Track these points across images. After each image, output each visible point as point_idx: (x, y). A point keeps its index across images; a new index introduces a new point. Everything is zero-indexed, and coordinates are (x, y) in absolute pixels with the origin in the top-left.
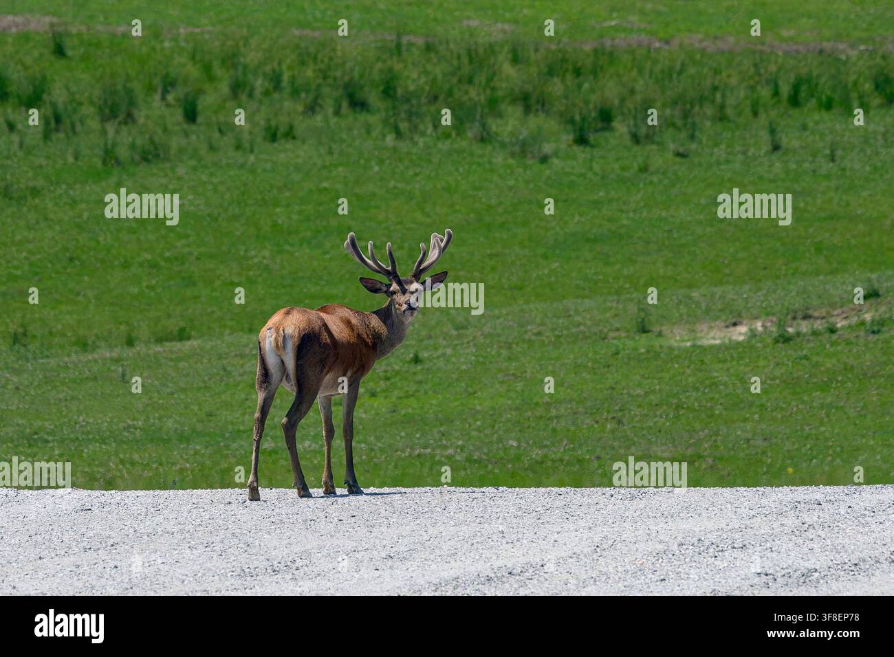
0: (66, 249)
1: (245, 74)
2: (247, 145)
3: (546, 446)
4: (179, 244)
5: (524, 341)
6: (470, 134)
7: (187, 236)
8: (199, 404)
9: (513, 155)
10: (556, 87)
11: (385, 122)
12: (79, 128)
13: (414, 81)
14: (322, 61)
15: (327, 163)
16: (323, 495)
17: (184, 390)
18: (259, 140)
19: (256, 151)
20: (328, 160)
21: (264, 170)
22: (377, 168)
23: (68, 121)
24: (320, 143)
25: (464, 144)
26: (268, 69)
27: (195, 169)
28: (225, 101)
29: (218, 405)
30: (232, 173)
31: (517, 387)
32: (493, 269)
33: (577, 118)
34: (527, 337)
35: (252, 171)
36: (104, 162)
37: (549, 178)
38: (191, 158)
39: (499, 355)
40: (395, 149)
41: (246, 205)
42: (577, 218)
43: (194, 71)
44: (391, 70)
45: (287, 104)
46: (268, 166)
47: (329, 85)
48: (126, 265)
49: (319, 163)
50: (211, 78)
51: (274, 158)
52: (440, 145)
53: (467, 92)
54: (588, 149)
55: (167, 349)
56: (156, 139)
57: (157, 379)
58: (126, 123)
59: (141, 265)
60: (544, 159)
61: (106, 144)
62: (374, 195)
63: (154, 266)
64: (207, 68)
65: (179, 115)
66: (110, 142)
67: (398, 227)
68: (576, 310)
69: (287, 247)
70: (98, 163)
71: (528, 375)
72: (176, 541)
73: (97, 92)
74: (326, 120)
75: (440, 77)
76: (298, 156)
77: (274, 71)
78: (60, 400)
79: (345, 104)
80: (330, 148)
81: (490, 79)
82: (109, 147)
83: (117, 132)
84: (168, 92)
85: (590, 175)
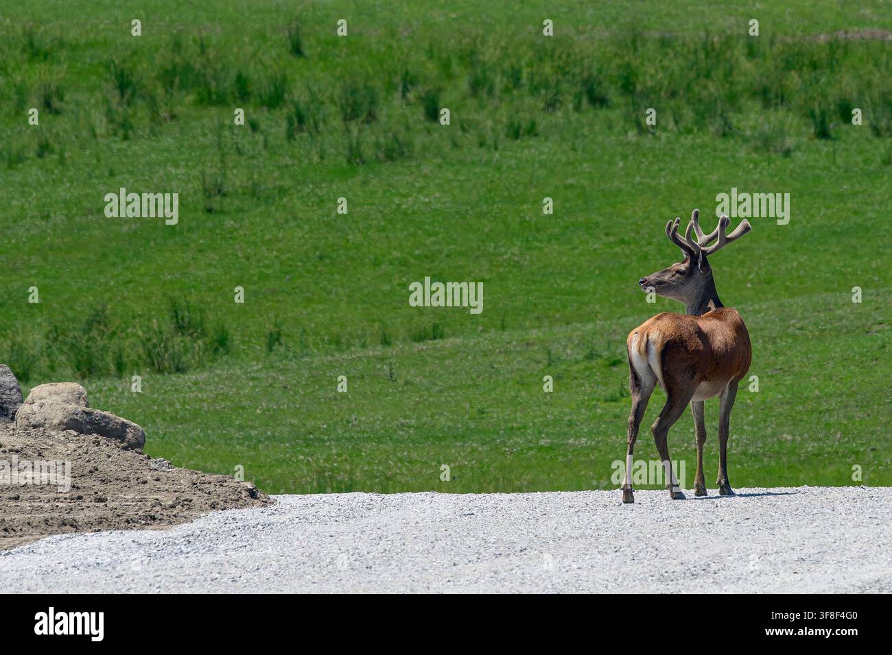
0: (316, 248)
1: (484, 71)
2: (490, 142)
3: (820, 439)
4: (428, 242)
5: (788, 336)
6: (711, 129)
7: (437, 234)
8: (470, 402)
9: (756, 149)
10: (794, 80)
11: (626, 118)
12: (321, 126)
13: (652, 76)
14: (560, 57)
15: (571, 160)
16: (694, 497)
17: (453, 388)
18: (502, 136)
19: (500, 147)
20: (571, 155)
21: (509, 167)
22: (621, 164)
23: (311, 121)
24: (563, 139)
25: (707, 139)
26: (506, 65)
27: (440, 166)
28: (464, 98)
29: (489, 403)
30: (478, 170)
31: (786, 381)
32: (742, 263)
33: (817, 111)
34: (790, 331)
35: (499, 169)
36: (349, 161)
37: (792, 171)
38: (436, 156)
39: (766, 349)
40: (638, 144)
41: (494, 203)
42: (823, 211)
43: (432, 68)
44: (628, 65)
45: (528, 101)
46: (513, 162)
47: (568, 81)
48: (376, 263)
49: (564, 159)
50: (450, 76)
51: (519, 155)
52: (683, 140)
53: (706, 87)
54: (830, 142)
55: (430, 347)
56: (401, 138)
57: (425, 377)
58: (368, 122)
59: (391, 263)
60: (787, 153)
61: (351, 144)
62: (619, 190)
63: (404, 263)
64: (446, 66)
65: (420, 112)
66: (354, 141)
67: (647, 222)
68: (836, 303)
69: (536, 244)
70: (342, 160)
71: (797, 369)
72: (583, 546)
73: (338, 92)
74: (566, 116)
75: (677, 72)
76: (542, 153)
77: (512, 68)
78: (330, 399)
79: (585, 101)
80: (574, 144)
81: (728, 74)
82: (354, 145)
83: (360, 131)
84: (408, 90)
85: (834, 169)
